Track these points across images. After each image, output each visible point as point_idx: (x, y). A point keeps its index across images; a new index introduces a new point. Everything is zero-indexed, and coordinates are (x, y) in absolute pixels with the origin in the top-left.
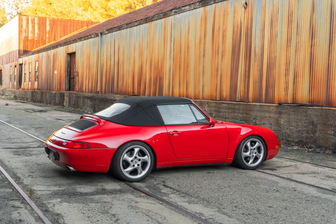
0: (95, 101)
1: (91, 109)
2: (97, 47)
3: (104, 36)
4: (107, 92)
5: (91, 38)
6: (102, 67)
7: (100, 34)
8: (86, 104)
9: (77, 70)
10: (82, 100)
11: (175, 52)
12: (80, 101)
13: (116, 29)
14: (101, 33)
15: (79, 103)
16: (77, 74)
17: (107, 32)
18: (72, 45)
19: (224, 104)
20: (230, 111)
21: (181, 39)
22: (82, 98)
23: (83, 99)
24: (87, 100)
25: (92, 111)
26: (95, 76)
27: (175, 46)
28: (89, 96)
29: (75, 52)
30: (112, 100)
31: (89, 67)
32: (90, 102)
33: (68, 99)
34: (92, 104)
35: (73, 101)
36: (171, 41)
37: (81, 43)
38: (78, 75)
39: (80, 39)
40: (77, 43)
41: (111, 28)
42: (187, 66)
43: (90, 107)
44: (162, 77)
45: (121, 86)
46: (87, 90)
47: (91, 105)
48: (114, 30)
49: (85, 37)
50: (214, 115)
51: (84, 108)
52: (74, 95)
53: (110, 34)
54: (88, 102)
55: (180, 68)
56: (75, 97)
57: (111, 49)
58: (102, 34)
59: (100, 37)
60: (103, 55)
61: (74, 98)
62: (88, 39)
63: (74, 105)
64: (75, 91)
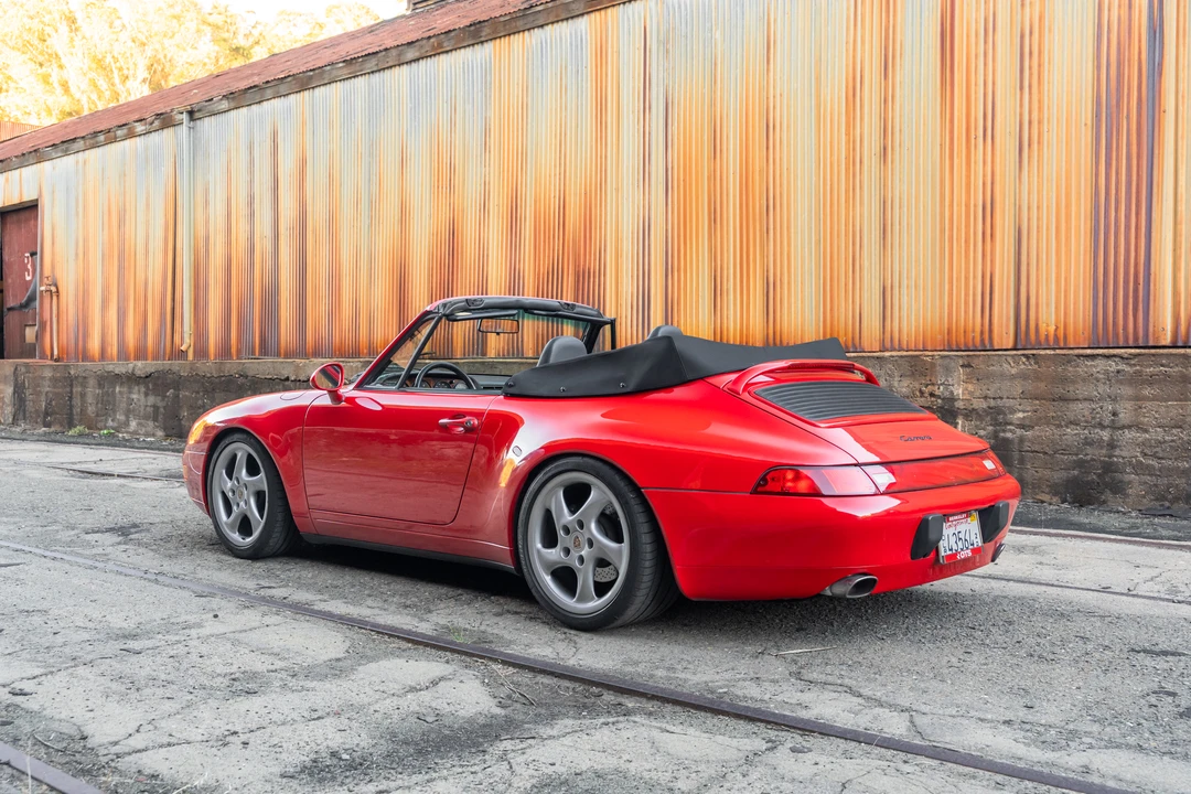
0: (177, 388)
1: (151, 423)
2: (167, 168)
3: (207, 125)
4: (234, 350)
5: (131, 135)
6: (202, 250)
7: (185, 117)
8: (123, 405)
9: (47, 272)
10: (92, 391)
11: (674, 154)
12: (83, 395)
13: (283, 89)
14: (191, 113)
15: (77, 401)
16: (53, 289)
17: (225, 105)
18: (16, 173)
19: (1100, 363)
20: (1147, 392)
21: (713, 91)
22: (92, 382)
23: (100, 386)
24: (125, 389)
25: (160, 433)
26: (158, 288)
27: (673, 129)
28: (138, 373)
29: (37, 200)
30: (287, 379)
31: (122, 257)
32: (146, 395)
33: (10, 390)
34: (160, 404)
35: (43, 398)
36: (646, 108)
37: (69, 161)
38: (58, 292)
39: (66, 145)
40: (47, 165)
41: (255, 86)
42: (763, 212)
43: (146, 417)
44: (594, 265)
45: (324, 321)
46: (113, 350)
47: (150, 410)
48: (269, 93)
49: (96, 134)
50: (1021, 415)
51: (110, 423)
52: (48, 373)
53: (245, 110)
54: (135, 396)
55: (713, 220)
56: (54, 380)
57: (251, 172)
58: (197, 115)
59: (184, 128)
60: (207, 203)
61: (47, 383)
62: (114, 140)
63: (47, 414)
64: (43, 356)
